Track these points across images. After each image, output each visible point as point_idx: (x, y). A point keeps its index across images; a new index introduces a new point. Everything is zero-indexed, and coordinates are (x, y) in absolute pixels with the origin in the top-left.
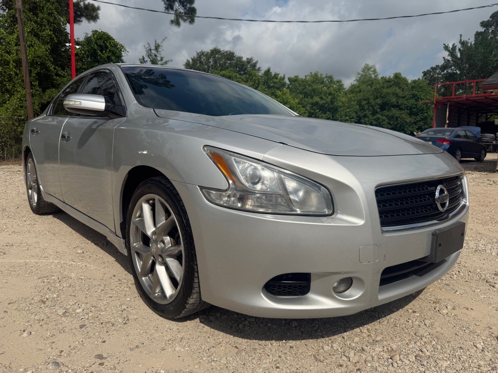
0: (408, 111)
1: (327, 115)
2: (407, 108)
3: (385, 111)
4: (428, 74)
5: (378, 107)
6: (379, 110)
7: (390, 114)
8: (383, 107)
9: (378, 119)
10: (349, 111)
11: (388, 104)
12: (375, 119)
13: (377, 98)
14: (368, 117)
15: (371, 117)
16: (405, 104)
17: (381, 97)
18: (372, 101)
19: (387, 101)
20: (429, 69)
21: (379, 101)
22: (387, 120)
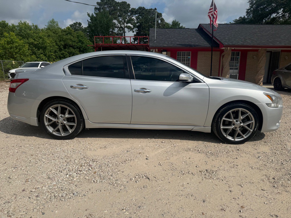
0: (78, 50)
1: (40, 51)
2: (77, 48)
3: (66, 49)
4: (73, 26)
5: (62, 46)
6: (63, 48)
7: (70, 51)
8: (65, 46)
9: (63, 53)
10: (52, 49)
11: (67, 45)
12: (61, 54)
13: (61, 41)
14: (57, 52)
15: (59, 52)
16: (76, 46)
17: (63, 41)
18: (58, 43)
19: (67, 43)
20: (73, 23)
21: (62, 43)
22: (68, 55)
